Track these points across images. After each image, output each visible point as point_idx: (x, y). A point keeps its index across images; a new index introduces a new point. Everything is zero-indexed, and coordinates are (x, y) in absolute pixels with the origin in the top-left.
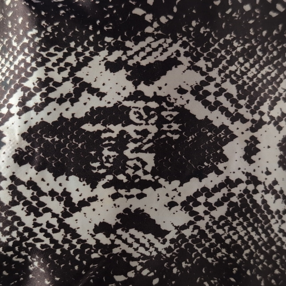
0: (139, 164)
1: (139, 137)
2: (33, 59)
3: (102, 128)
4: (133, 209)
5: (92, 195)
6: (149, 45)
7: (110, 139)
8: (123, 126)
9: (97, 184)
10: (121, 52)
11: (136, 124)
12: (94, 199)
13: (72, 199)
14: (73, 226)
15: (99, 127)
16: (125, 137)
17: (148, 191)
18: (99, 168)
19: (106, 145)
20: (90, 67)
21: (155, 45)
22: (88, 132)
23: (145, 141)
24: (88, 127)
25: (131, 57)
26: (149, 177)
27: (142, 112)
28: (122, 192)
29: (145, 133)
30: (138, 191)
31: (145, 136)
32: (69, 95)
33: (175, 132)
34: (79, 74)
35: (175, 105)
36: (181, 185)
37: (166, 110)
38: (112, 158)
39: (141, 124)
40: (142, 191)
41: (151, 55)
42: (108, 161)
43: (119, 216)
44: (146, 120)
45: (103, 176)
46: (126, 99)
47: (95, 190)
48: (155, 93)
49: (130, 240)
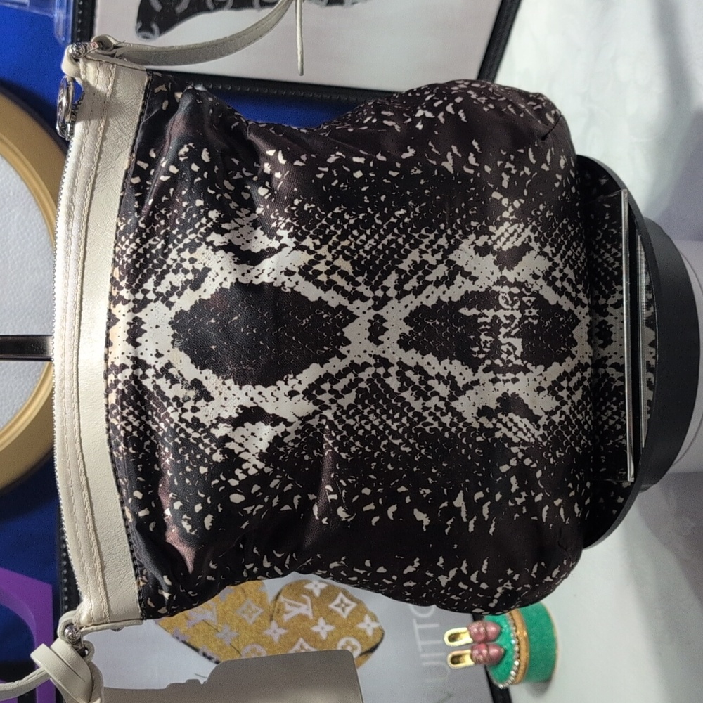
0: (510, 349)
1: (508, 322)
2: (405, 241)
3: (477, 313)
4: (510, 394)
5: (475, 378)
6: (507, 231)
7: (485, 323)
8: (495, 311)
9: (478, 368)
10: (487, 237)
11: (505, 309)
12: (477, 383)
13: (456, 382)
14: (459, 409)
15: (474, 311)
16: (497, 322)
17: (520, 375)
18: (479, 352)
19: (483, 330)
20: (461, 250)
21: (511, 230)
22: (466, 316)
23: (513, 326)
24: (464, 311)
25: (495, 242)
26: (519, 362)
27: (507, 296)
28: (500, 376)
29: (512, 318)
30: (513, 376)
31: (513, 322)
32: (444, 278)
33: (534, 317)
34: (452, 257)
35: (532, 290)
36: (545, 370)
37: (525, 296)
38: (489, 343)
39: (508, 309)
40: (515, 374)
41: (509, 240)
42: (485, 347)
43: (498, 400)
44: (512, 305)
45: (483, 361)
46: (495, 284)
47: (476, 374)
48: (515, 278)
49: (510, 424)
